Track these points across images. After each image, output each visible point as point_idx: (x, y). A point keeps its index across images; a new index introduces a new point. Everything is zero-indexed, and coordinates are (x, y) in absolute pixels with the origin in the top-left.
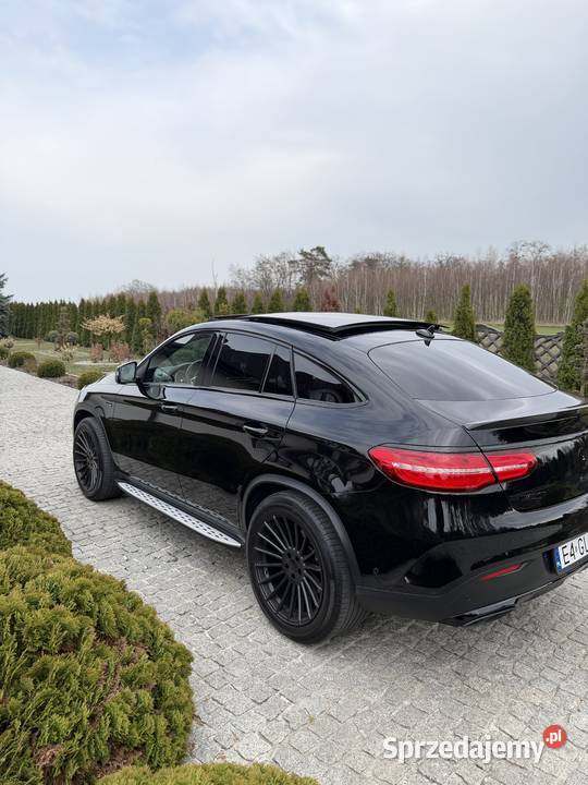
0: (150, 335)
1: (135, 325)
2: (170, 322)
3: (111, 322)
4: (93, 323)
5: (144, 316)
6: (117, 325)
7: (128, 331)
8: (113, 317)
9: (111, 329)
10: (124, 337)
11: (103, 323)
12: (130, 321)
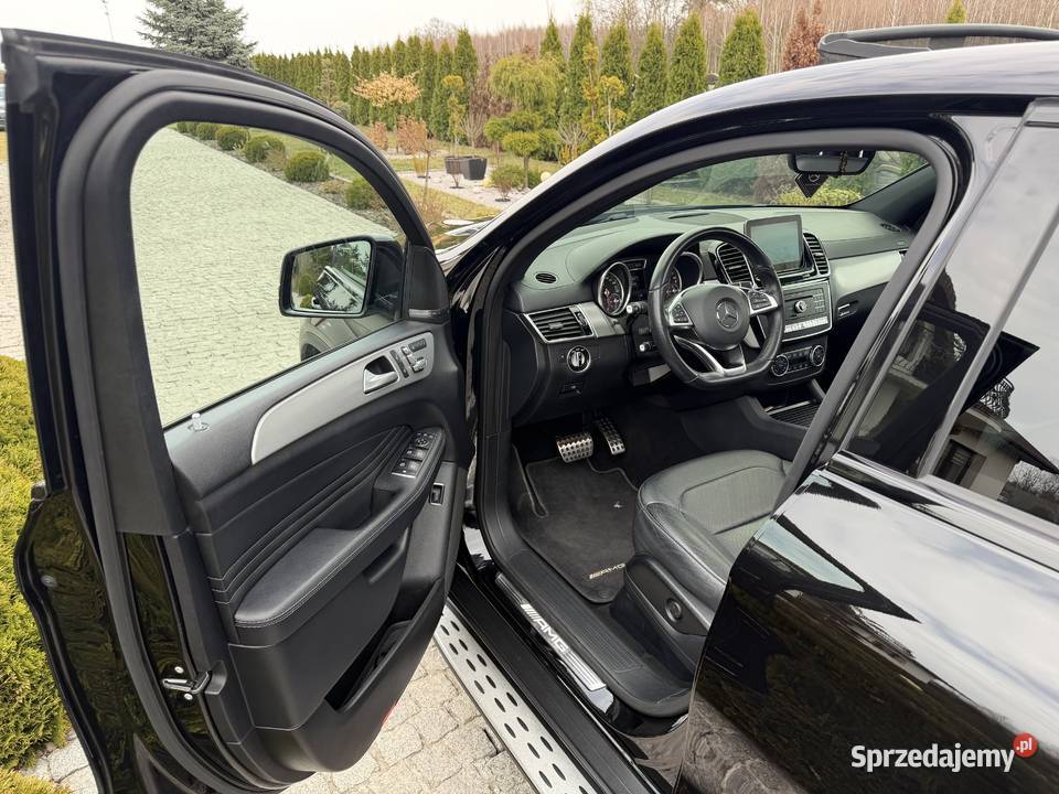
0: (463, 107)
1: (436, 89)
2: (498, 80)
3: (399, 83)
4: (369, 86)
5: (449, 73)
6: (406, 88)
7: (426, 99)
8: (401, 75)
9: (399, 95)
10: (418, 111)
11: (386, 86)
12: (429, 82)
